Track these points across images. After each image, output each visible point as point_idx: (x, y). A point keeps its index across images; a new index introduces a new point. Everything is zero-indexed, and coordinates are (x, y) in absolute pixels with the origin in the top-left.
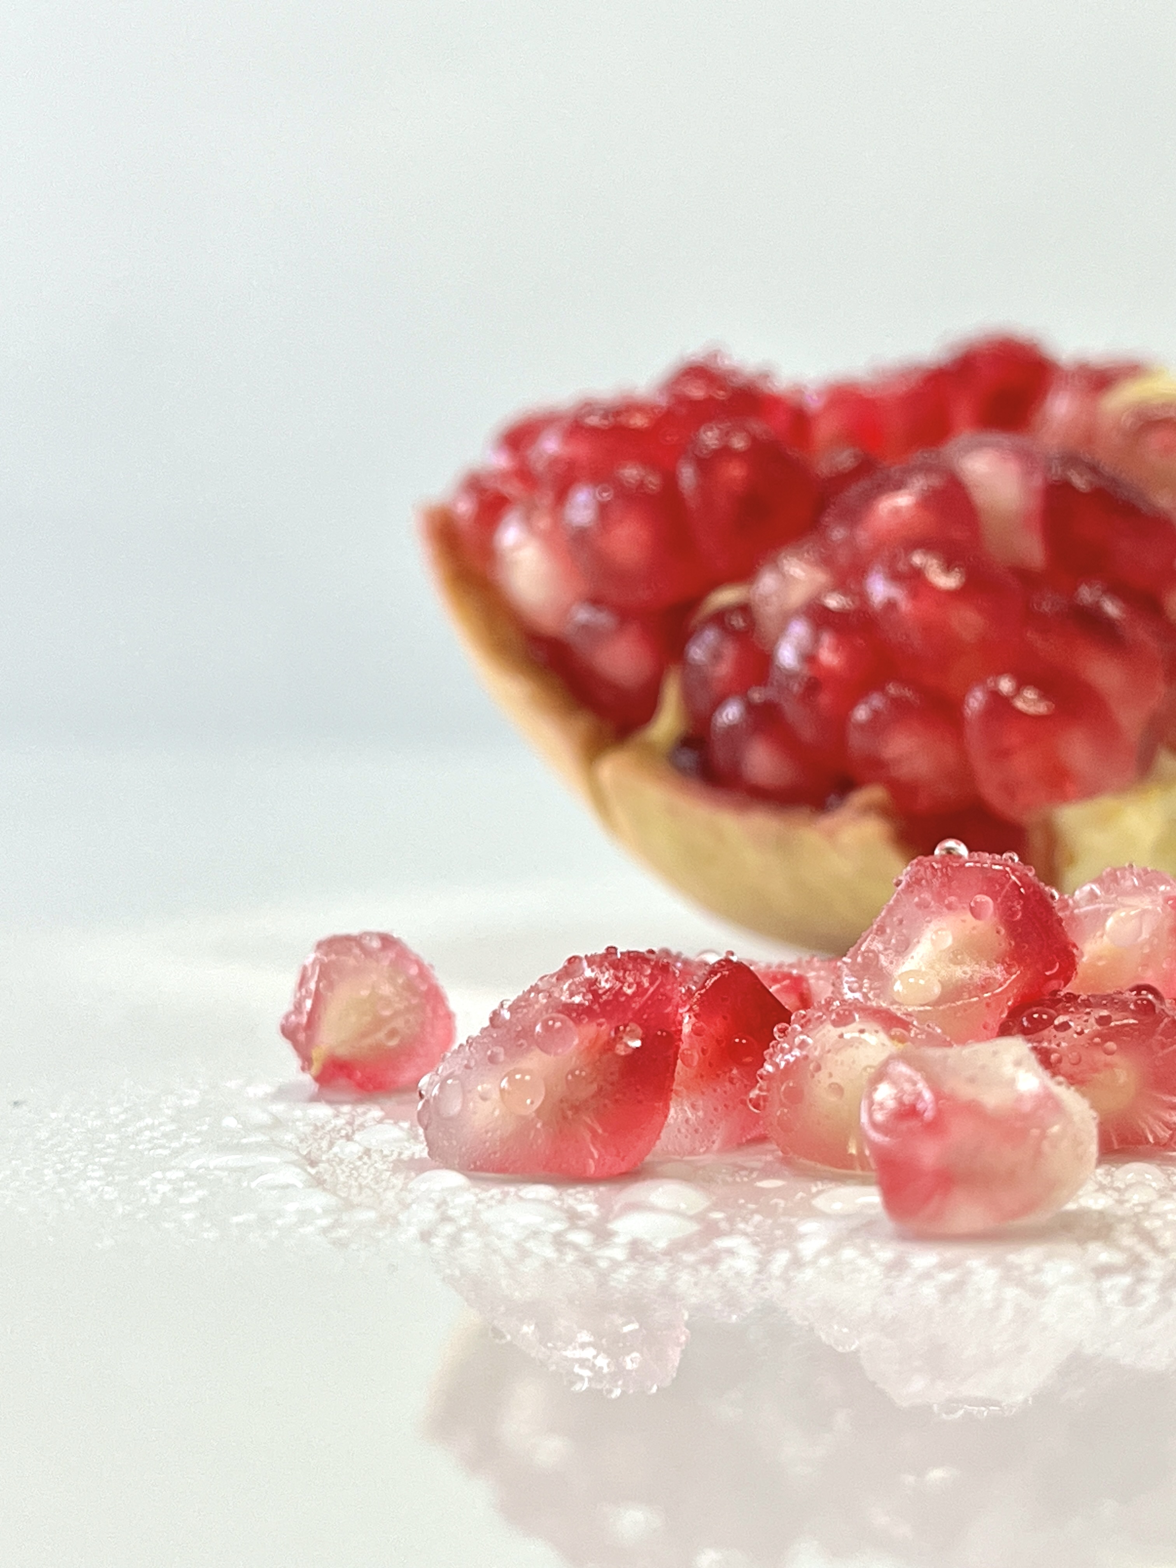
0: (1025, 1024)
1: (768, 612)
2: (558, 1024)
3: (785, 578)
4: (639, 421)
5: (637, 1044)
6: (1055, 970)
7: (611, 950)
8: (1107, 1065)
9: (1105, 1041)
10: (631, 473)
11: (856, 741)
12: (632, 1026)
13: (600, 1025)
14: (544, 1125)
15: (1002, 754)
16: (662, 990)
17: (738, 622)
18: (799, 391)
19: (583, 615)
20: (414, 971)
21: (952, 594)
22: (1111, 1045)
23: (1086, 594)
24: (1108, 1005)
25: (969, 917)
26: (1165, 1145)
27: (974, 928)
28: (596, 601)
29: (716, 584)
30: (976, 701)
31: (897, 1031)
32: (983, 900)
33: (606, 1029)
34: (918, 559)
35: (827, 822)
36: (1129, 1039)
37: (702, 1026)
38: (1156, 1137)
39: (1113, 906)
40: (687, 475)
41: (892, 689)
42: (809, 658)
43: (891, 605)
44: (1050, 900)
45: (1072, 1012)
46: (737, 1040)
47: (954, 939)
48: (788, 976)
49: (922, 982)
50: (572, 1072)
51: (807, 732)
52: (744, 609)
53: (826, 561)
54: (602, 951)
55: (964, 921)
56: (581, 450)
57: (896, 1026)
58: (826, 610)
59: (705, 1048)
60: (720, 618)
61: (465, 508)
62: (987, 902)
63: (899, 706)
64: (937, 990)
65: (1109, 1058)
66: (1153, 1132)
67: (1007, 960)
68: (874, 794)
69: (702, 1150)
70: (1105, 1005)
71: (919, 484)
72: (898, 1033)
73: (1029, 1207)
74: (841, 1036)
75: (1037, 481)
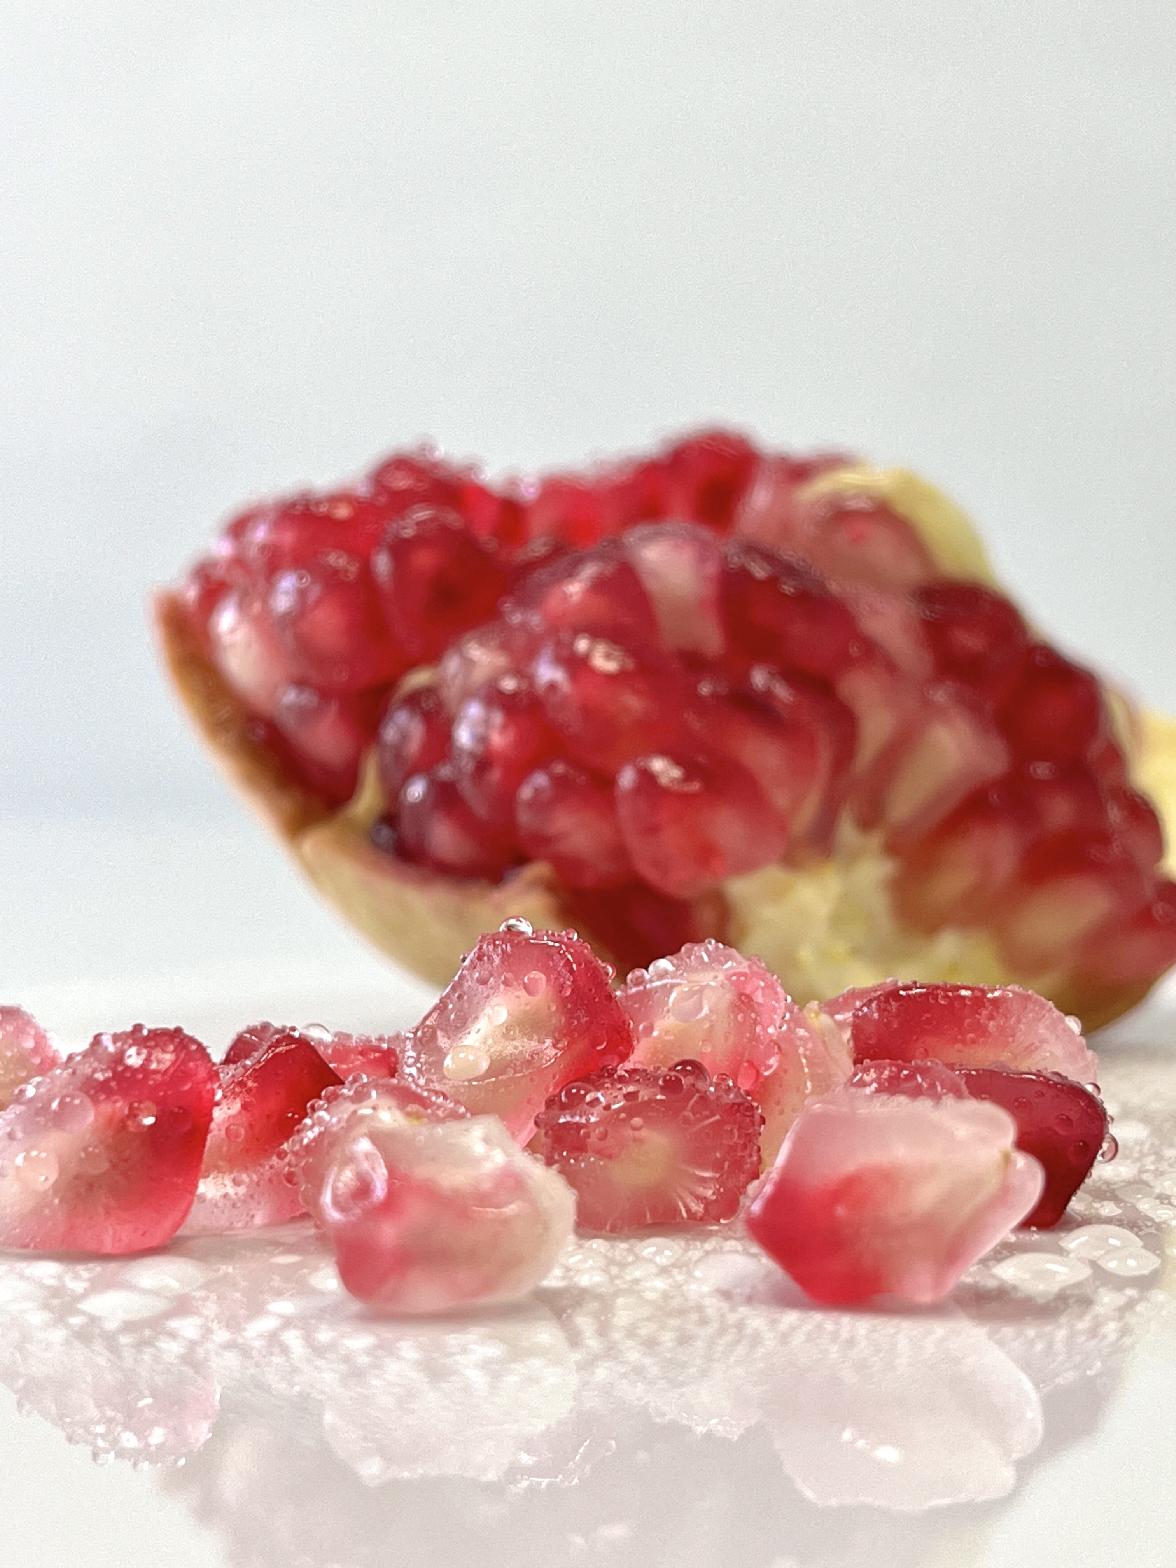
0: (563, 1099)
1: (450, 693)
2: (77, 1102)
3: (469, 663)
4: (343, 512)
5: (149, 1121)
6: (603, 1046)
7: (138, 1028)
8: (635, 1140)
9: (631, 1116)
10: (336, 560)
11: (524, 818)
12: (148, 1104)
13: (115, 1102)
14: (61, 1201)
15: (652, 830)
16: (182, 1068)
17: (427, 704)
18: (513, 482)
19: (291, 697)
20: (30, 1044)
21: (610, 678)
22: (637, 1121)
23: (759, 678)
24: (641, 1080)
25: (522, 993)
26: (701, 1219)
27: (527, 1004)
28: (301, 683)
29: (412, 664)
30: (627, 778)
31: (413, 1108)
32: (537, 977)
33: (120, 1106)
34: (582, 645)
35: (498, 896)
36: (655, 1114)
37: (251, 1101)
38: (688, 1211)
39: (678, 981)
40: (382, 564)
41: (559, 768)
42: (483, 740)
43: (552, 687)
44: (604, 977)
45: (607, 1088)
46: (290, 1115)
47: (509, 1014)
48: (378, 1049)
49: (471, 1058)
50: (85, 1149)
51: (480, 808)
52: (430, 691)
53: (505, 646)
54: (129, 1028)
55: (518, 997)
56: (288, 538)
57: (414, 1103)
58: (501, 693)
59: (253, 1123)
60: (414, 700)
61: (192, 594)
62: (541, 979)
63: (561, 784)
64: (484, 1065)
65: (637, 1133)
66: (686, 1206)
67: (556, 1035)
68: (539, 870)
69: (240, 1225)
70: (638, 1080)
71: (589, 571)
72: (415, 1110)
73: (489, 1285)
74: (355, 1112)
75: (712, 569)
